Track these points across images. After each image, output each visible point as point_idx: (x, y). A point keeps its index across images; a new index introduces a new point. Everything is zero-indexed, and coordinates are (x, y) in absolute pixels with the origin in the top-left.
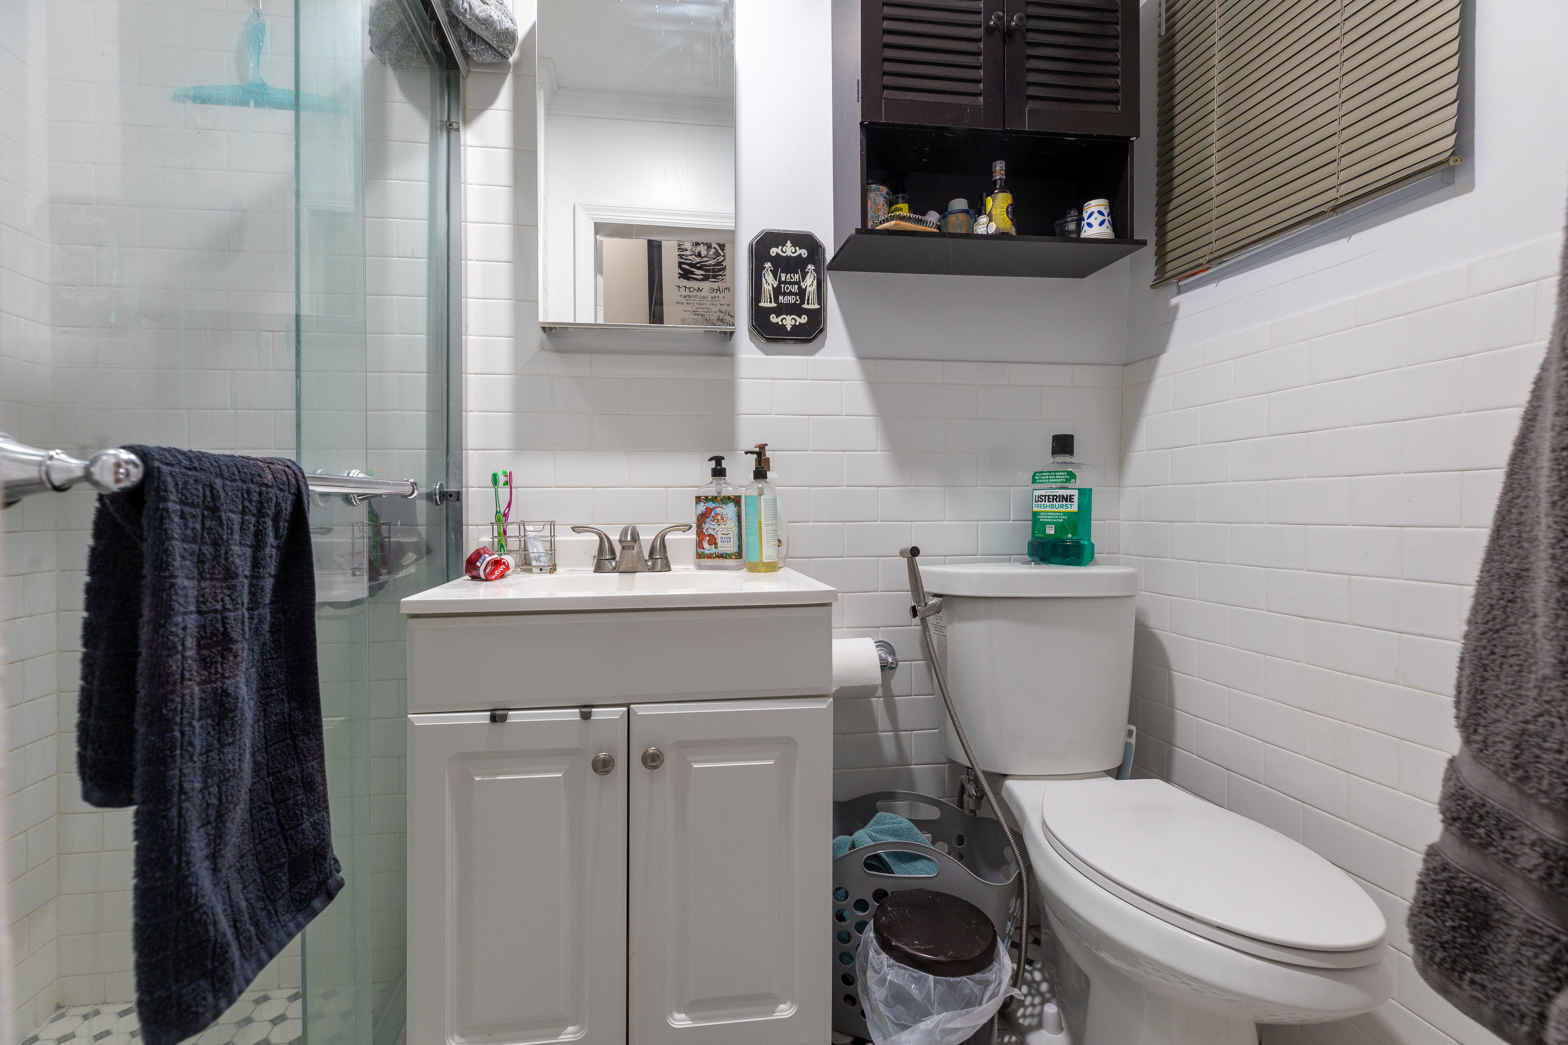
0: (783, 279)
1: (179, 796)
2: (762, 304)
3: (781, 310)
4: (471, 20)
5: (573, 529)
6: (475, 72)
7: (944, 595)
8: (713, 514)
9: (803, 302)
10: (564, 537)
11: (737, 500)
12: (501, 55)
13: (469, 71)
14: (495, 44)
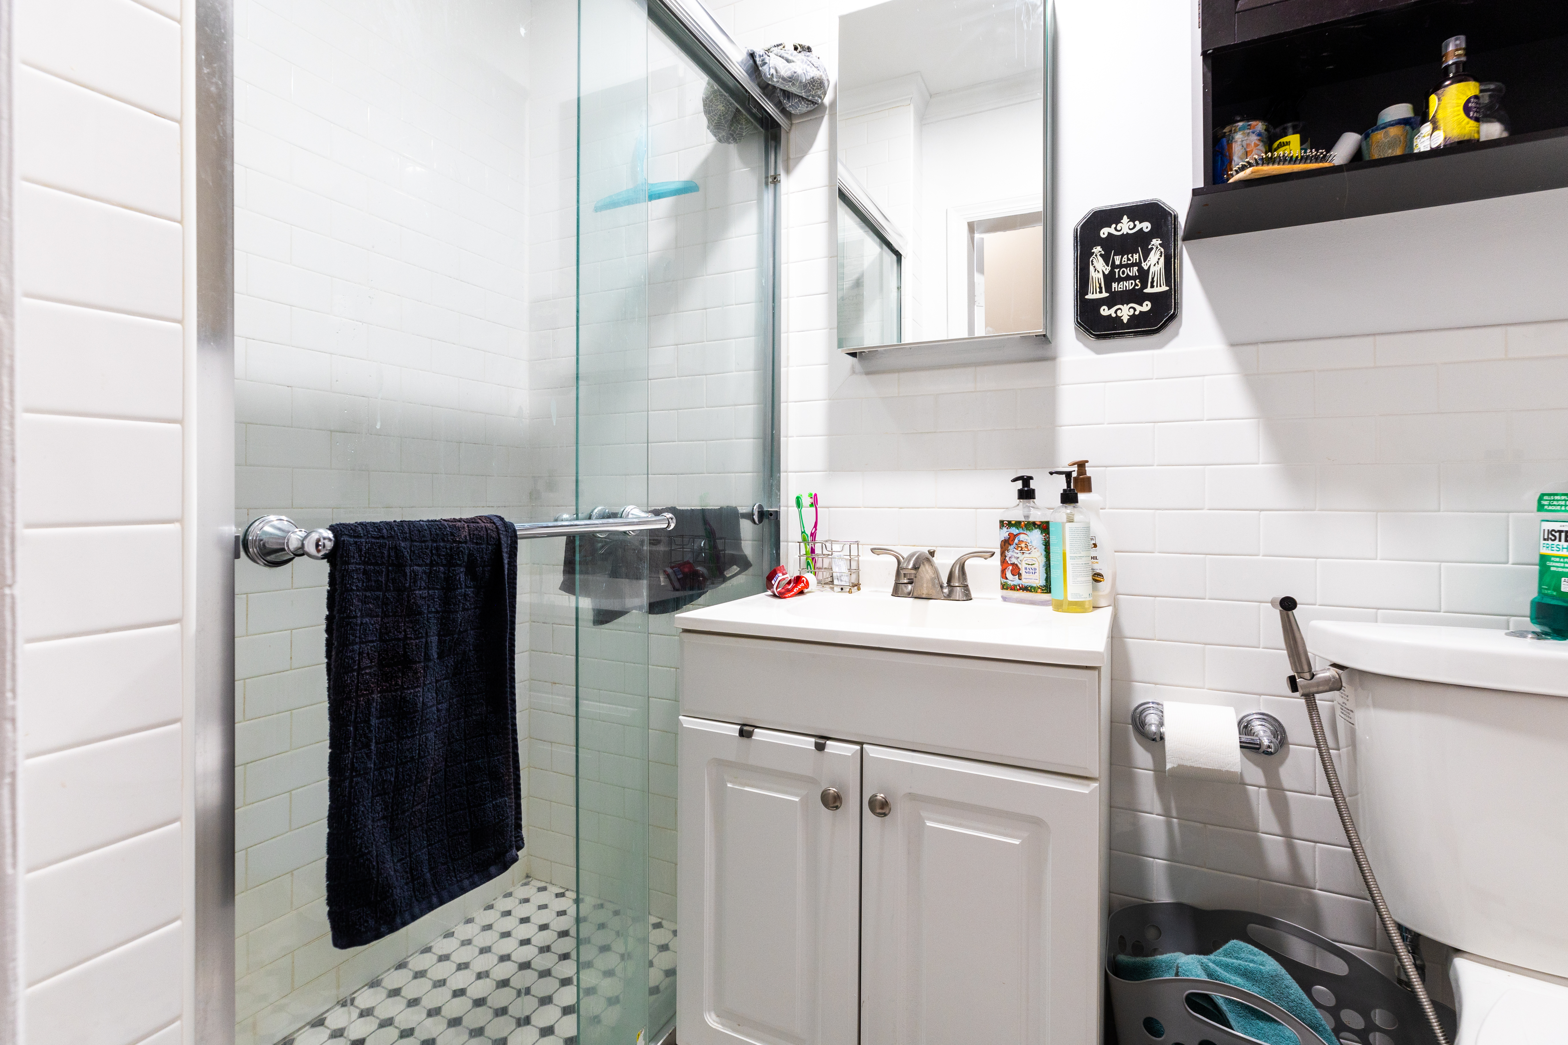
0: (1117, 262)
1: (352, 773)
2: (1089, 296)
3: (1114, 299)
4: (778, 82)
5: (873, 550)
6: (798, 123)
7: (1347, 668)
8: (1016, 541)
9: (1144, 286)
10: (867, 557)
11: (1045, 527)
12: (813, 102)
13: (792, 124)
14: (804, 95)
